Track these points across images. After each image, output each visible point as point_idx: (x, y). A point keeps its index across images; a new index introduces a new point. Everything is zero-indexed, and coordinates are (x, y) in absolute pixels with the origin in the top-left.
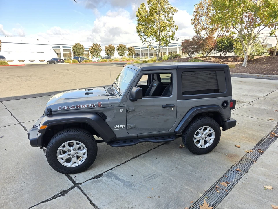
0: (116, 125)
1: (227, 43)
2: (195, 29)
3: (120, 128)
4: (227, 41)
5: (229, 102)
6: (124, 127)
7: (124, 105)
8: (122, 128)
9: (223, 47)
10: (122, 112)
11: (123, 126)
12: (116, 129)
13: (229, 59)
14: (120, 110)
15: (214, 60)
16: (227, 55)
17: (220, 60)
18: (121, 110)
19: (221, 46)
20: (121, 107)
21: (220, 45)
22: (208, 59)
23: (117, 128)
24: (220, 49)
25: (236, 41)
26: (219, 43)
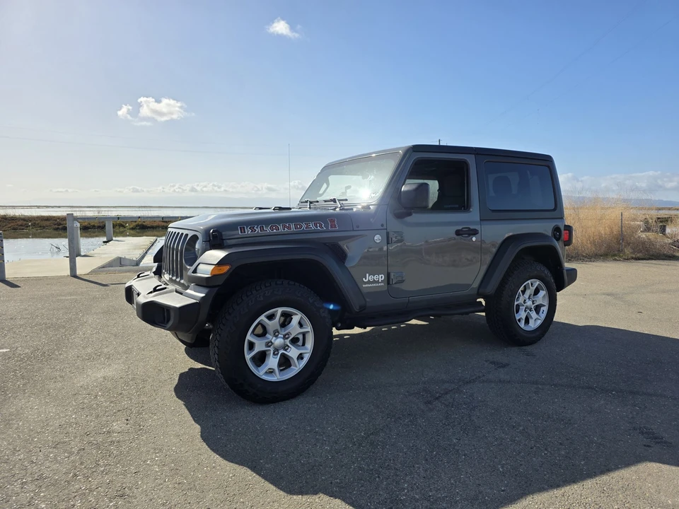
0: (367, 275)
3: (374, 282)
5: (562, 228)
6: (383, 279)
7: (382, 225)
8: (378, 282)
10: (378, 241)
11: (381, 277)
12: (367, 285)
14: (376, 238)
18: (378, 238)
20: (377, 231)
23: (369, 282)
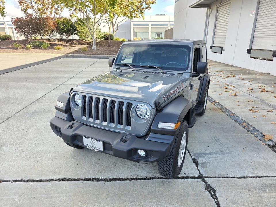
1: (68, 26)
2: (21, 6)
4: (69, 24)
7: (191, 82)
9: (66, 29)
13: (74, 42)
15: (59, 42)
16: (70, 38)
17: (65, 42)
19: (64, 28)
21: (62, 27)
22: (52, 42)
24: (63, 31)
25: (79, 24)
26: (60, 24)
